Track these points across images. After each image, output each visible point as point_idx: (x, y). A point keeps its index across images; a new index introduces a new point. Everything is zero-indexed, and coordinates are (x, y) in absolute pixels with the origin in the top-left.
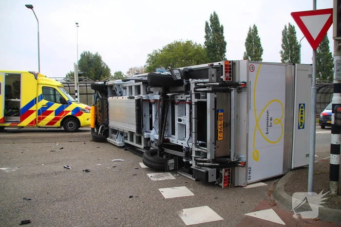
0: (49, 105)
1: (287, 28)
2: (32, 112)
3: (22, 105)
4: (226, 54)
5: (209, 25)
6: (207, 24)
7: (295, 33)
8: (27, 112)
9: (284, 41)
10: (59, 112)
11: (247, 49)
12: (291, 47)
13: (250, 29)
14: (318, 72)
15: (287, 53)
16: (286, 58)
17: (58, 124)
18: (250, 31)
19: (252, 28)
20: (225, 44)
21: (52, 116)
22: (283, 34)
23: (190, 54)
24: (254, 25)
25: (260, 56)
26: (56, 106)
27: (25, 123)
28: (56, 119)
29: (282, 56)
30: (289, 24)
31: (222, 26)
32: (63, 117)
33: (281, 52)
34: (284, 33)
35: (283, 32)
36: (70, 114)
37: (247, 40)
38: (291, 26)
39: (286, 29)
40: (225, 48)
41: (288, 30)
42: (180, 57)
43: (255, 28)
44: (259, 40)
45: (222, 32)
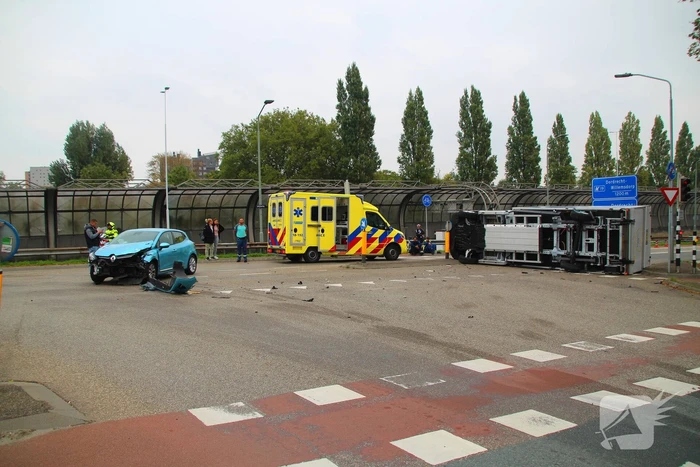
0: (374, 231)
1: (469, 94)
2: (360, 239)
3: (350, 232)
4: (373, 137)
5: (345, 86)
6: (340, 83)
7: (482, 103)
8: (354, 239)
9: (464, 116)
10: (383, 238)
11: (406, 130)
12: (475, 127)
13: (410, 94)
14: (517, 169)
15: (468, 135)
16: (467, 146)
17: (381, 252)
18: (410, 98)
19: (414, 93)
20: (373, 120)
21: (376, 244)
22: (462, 105)
23: (311, 136)
24: (418, 89)
25: (429, 142)
26: (380, 232)
27: (353, 251)
28: (380, 247)
29: (460, 142)
30: (472, 87)
31: (366, 88)
32: (386, 244)
33: (459, 135)
34: (464, 103)
35: (461, 101)
36: (393, 240)
37: (406, 113)
38: (476, 92)
39: (467, 96)
40: (373, 128)
41: (469, 98)
42: (294, 141)
43: (419, 93)
44: (426, 113)
45: (367, 100)
